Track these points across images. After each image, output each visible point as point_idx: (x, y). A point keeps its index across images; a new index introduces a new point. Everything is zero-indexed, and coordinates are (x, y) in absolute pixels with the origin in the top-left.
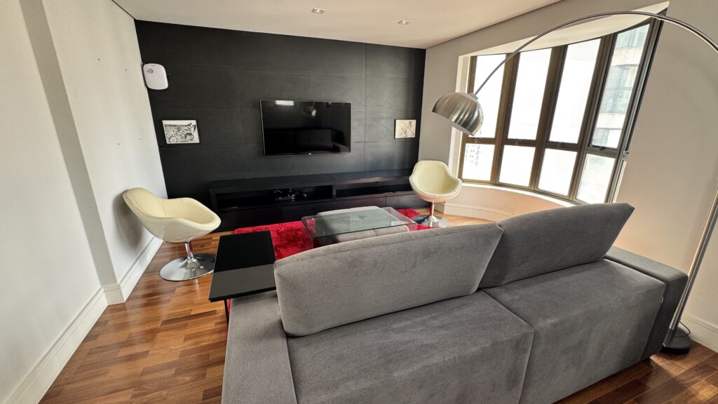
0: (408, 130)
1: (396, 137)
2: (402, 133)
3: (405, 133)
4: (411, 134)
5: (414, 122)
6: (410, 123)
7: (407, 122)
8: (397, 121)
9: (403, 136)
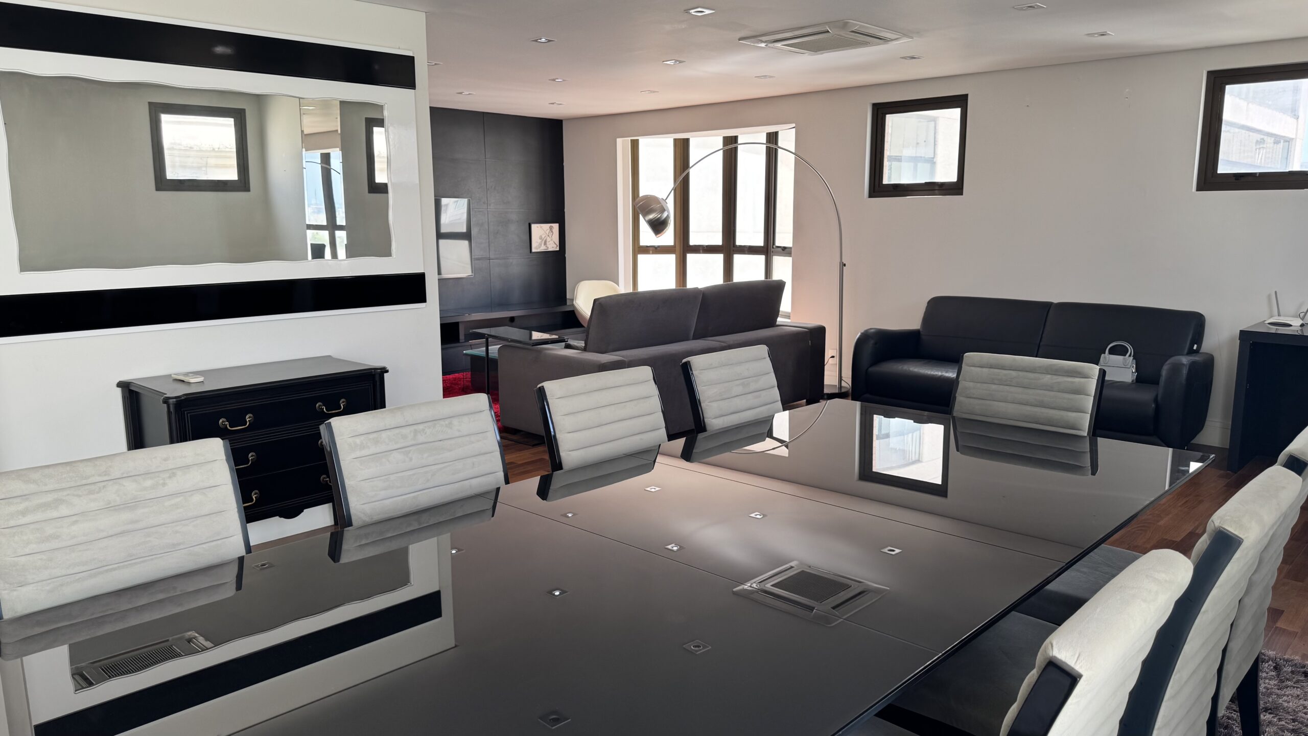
0: (549, 239)
1: (534, 250)
2: (540, 245)
3: (545, 243)
4: (553, 245)
5: (556, 226)
6: (551, 228)
7: (546, 226)
8: (534, 226)
9: (542, 248)
